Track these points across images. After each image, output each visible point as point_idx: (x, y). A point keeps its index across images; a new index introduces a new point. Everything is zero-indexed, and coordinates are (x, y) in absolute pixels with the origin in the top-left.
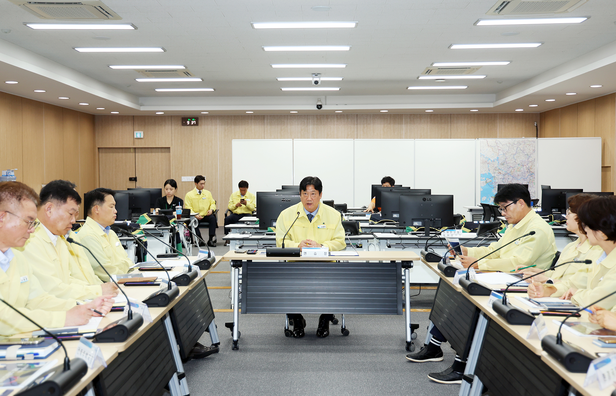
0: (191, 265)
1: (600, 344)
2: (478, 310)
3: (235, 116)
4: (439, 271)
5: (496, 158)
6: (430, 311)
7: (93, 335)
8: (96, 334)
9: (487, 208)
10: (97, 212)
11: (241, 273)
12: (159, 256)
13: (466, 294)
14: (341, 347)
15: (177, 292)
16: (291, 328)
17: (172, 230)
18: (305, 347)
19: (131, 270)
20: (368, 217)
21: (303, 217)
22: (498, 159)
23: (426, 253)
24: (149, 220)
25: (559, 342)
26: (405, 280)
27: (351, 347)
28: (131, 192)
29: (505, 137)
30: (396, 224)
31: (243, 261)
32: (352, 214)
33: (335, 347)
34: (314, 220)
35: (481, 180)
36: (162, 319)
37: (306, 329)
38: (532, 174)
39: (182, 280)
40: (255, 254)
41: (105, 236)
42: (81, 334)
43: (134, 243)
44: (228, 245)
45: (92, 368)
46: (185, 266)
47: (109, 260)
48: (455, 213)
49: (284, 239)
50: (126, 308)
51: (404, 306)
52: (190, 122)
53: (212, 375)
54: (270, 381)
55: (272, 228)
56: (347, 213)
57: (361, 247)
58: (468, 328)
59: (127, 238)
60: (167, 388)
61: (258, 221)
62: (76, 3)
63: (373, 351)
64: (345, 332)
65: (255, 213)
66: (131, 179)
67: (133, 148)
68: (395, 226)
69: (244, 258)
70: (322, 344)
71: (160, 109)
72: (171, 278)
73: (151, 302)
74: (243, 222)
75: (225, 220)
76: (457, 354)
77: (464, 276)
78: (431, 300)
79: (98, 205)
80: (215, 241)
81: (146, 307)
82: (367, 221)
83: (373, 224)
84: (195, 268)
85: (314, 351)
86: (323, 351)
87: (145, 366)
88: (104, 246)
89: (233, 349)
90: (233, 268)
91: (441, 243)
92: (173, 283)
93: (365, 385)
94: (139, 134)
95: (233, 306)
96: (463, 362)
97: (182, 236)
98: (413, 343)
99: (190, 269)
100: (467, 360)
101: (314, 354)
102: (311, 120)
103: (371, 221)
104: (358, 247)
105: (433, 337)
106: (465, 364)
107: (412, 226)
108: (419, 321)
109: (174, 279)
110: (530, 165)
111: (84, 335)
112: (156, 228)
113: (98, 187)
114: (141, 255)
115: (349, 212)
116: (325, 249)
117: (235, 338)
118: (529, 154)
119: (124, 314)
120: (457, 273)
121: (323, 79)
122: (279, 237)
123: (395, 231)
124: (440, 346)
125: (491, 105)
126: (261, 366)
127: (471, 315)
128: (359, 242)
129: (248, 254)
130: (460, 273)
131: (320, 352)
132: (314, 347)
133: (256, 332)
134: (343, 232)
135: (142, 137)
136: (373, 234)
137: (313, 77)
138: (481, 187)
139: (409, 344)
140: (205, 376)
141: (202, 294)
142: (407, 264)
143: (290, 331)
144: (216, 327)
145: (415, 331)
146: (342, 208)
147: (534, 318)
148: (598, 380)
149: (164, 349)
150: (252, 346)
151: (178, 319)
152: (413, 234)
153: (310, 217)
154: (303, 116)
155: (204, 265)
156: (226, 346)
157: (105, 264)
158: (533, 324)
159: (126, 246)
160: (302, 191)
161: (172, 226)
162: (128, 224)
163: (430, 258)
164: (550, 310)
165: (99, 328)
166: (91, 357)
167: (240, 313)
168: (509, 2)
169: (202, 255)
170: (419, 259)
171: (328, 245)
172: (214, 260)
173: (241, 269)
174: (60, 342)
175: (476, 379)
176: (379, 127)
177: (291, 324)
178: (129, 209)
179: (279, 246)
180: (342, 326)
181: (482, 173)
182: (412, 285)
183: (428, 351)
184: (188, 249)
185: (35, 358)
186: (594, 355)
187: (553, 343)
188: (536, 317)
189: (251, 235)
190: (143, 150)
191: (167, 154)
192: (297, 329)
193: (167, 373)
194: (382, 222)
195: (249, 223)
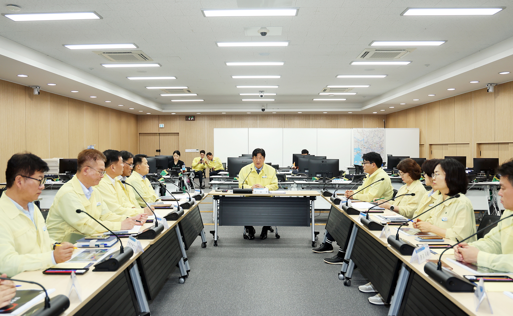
0: (190, 197)
1: (419, 240)
2: (352, 223)
3: (215, 115)
4: (331, 201)
5: (362, 139)
6: (325, 224)
7: (136, 235)
8: (138, 234)
9: (358, 167)
10: (139, 168)
11: (219, 202)
12: (172, 193)
13: (346, 214)
14: (276, 245)
15: (183, 213)
16: (247, 234)
17: (180, 179)
18: (255, 245)
19: (157, 200)
20: (291, 172)
21: (254, 172)
22: (363, 139)
23: (324, 191)
24: (167, 173)
25: (397, 239)
26: (311, 207)
27: (281, 245)
28: (157, 157)
29: (367, 127)
30: (307, 176)
31: (220, 196)
32: (282, 170)
33: (272, 245)
34: (260, 173)
35: (354, 152)
36: (175, 227)
37: (255, 235)
38: (382, 149)
39: (186, 206)
40: (226, 192)
41: (143, 181)
42: (130, 234)
43: (159, 186)
44: (211, 187)
45: (136, 253)
46: (187, 198)
47: (145, 194)
48: (340, 169)
49: (243, 184)
50: (155, 221)
51: (311, 221)
52: (190, 119)
53: (202, 259)
54: (235, 263)
55: (236, 178)
56: (279, 170)
57: (287, 189)
58: (347, 233)
59: (155, 183)
60: (178, 266)
61: (228, 174)
62: (129, 53)
63: (294, 247)
64: (278, 237)
65: (227, 170)
66: (157, 151)
67: (158, 133)
68: (306, 177)
69: (221, 194)
70: (264, 243)
71: (173, 111)
72: (179, 205)
73: (169, 218)
74: (220, 175)
75: (209, 174)
76: (340, 248)
77: (345, 204)
78: (326, 219)
79: (139, 164)
80: (204, 186)
81: (166, 220)
82: (290, 174)
83: (294, 176)
84: (193, 199)
85: (260, 247)
86: (265, 247)
87: (165, 253)
88: (143, 187)
89: (214, 246)
90: (214, 200)
91: (332, 186)
92: (180, 207)
93: (288, 265)
94: (162, 125)
95: (214, 222)
96: (344, 252)
97: (185, 182)
98: (316, 242)
99: (190, 200)
100: (346, 251)
101: (260, 249)
102: (258, 118)
103: (292, 174)
104: (285, 189)
105: (328, 239)
106: (345, 254)
107: (316, 176)
108: (319, 231)
109: (181, 206)
110: (381, 143)
111: (132, 235)
112: (171, 178)
113: (139, 154)
114: (162, 192)
115: (280, 169)
116: (267, 189)
117: (216, 239)
118: (380, 137)
119: (154, 224)
120: (341, 202)
121: (265, 94)
122: (240, 183)
123: (306, 180)
124: (331, 244)
125: (360, 110)
126: (230, 255)
127: (349, 226)
128: (286, 186)
129: (223, 192)
130: (343, 202)
131: (263, 247)
132: (260, 245)
133: (227, 236)
134: (276, 180)
135: (163, 127)
136: (293, 181)
137: (260, 93)
138: (354, 155)
139: (313, 243)
140: (198, 260)
141: (197, 214)
142: (313, 198)
143: (247, 236)
144: (205, 233)
145: (317, 235)
146: (276, 167)
147: (384, 227)
148: (418, 259)
149: (175, 244)
150: (225, 244)
151: (183, 228)
152: (316, 181)
153: (258, 172)
154: (254, 116)
155: (198, 198)
156: (210, 244)
157: (143, 196)
158: (383, 229)
159: (154, 188)
160: (254, 156)
161: (180, 177)
162: (156, 175)
163: (326, 194)
164: (392, 222)
165: (140, 231)
166: (135, 247)
167: (218, 226)
168: (369, 52)
169: (197, 193)
170: (319, 195)
171: (268, 187)
172: (203, 195)
173: (219, 200)
174: (118, 238)
175: (351, 261)
176: (297, 121)
177: (247, 232)
178: (156, 167)
179: (240, 188)
180: (276, 233)
181: (355, 148)
182: (315, 210)
183: (324, 247)
184: (189, 190)
185: (105, 247)
186: (416, 246)
187: (394, 239)
188: (384, 226)
189: (224, 182)
190: (164, 134)
191: (177, 137)
192: (250, 235)
193: (177, 258)
194: (299, 175)
195: (223, 175)
